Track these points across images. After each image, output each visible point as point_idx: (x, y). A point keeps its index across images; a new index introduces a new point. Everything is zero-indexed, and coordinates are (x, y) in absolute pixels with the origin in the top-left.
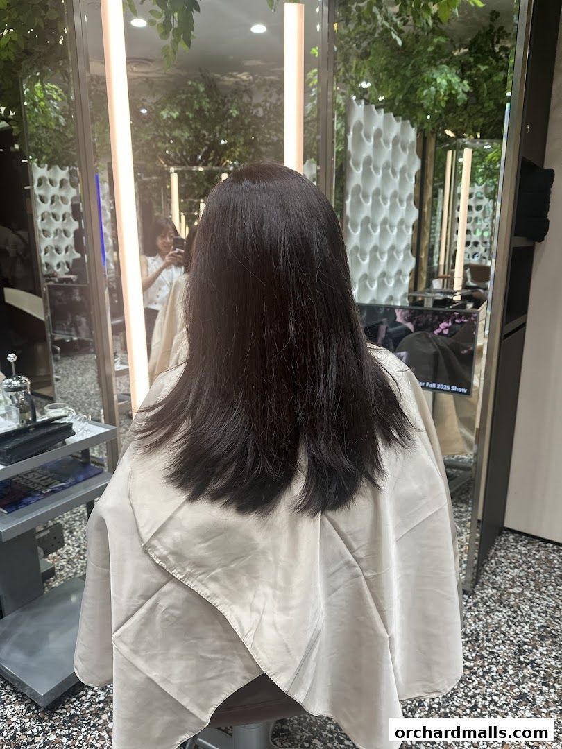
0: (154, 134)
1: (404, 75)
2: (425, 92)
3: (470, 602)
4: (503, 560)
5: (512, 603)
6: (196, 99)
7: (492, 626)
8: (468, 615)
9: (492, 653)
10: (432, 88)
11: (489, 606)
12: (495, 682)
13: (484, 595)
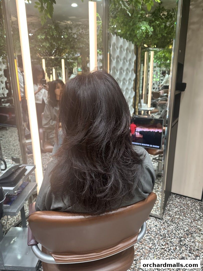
0: (35, 45)
1: (130, 25)
2: (138, 32)
3: (162, 223)
4: (172, 205)
5: (176, 222)
6: (51, 31)
7: (170, 231)
8: (161, 228)
9: (171, 242)
10: (140, 30)
11: (168, 224)
12: (173, 253)
13: (166, 219)
